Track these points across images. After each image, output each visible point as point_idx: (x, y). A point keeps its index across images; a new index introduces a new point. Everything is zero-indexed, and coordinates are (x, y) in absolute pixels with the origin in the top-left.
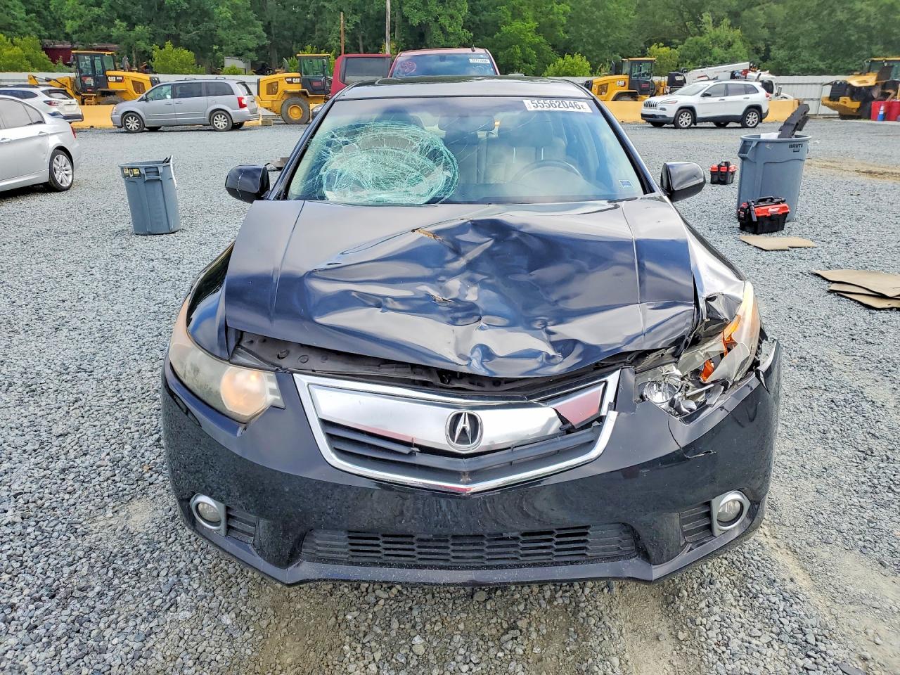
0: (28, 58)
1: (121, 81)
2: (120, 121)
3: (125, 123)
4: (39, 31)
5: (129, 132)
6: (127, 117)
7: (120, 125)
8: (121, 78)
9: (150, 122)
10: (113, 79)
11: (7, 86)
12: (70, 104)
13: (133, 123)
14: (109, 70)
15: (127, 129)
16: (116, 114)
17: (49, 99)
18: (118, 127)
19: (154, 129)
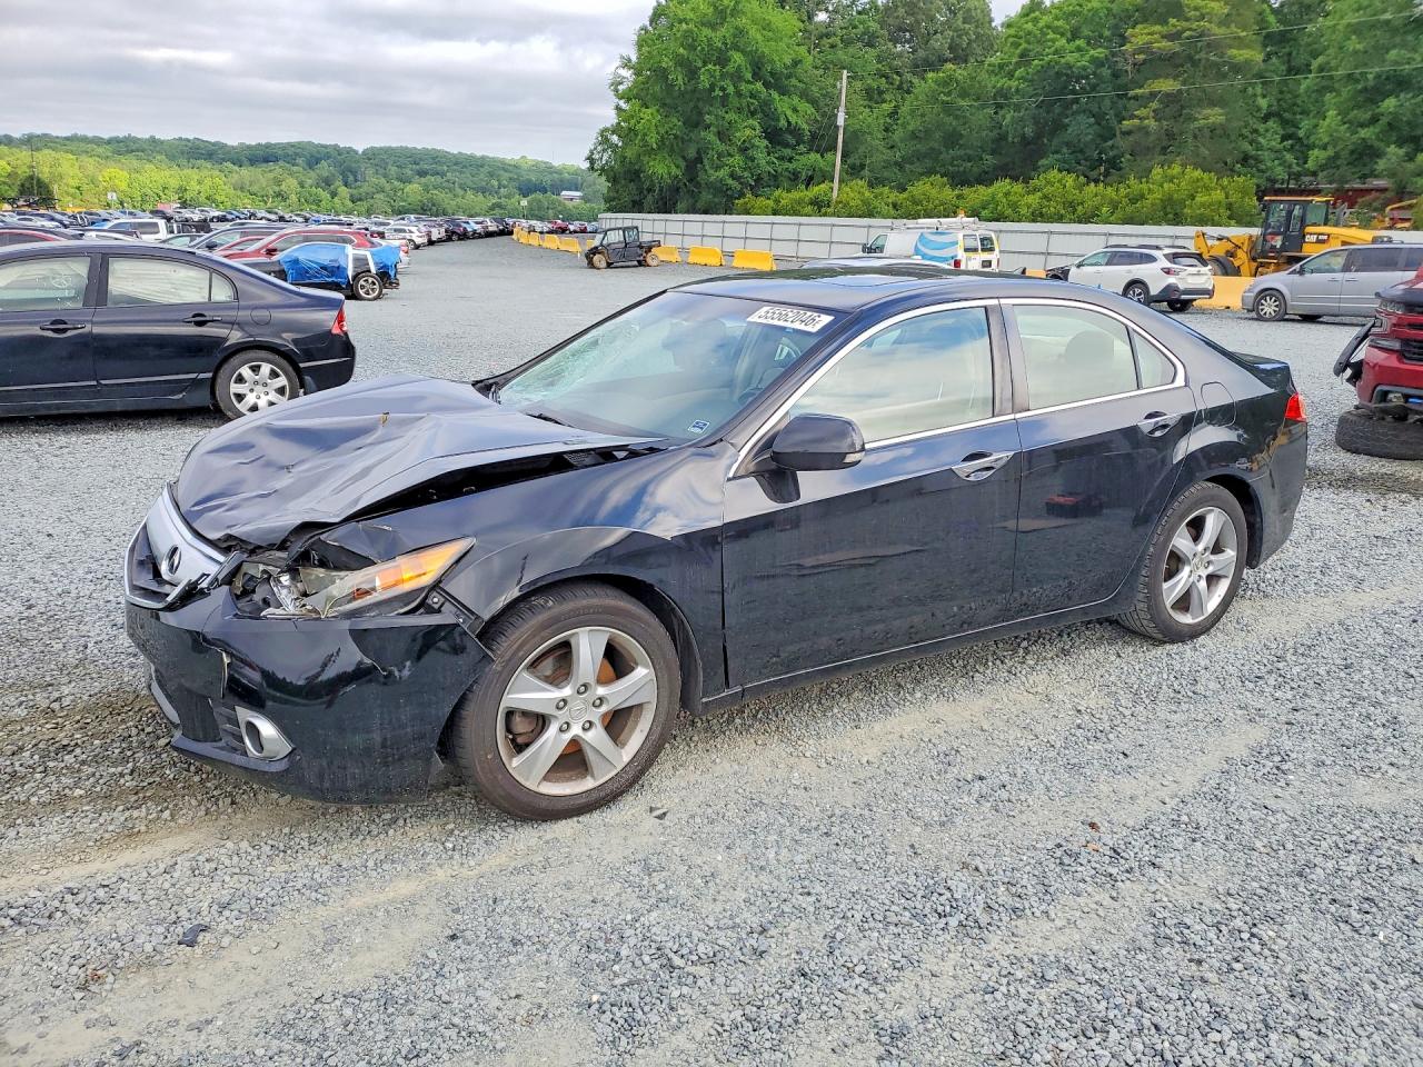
0: (1229, 207)
1: (1323, 242)
2: (1252, 301)
3: (1258, 305)
4: (1290, 166)
5: (1260, 318)
6: (1264, 298)
7: (1250, 308)
8: (1326, 237)
9: (1298, 305)
10: (1314, 238)
11: (1125, 246)
12: (1198, 274)
13: (1270, 306)
14: (1314, 224)
15: (1258, 313)
16: (1249, 291)
17: (1169, 265)
18: (1249, 311)
19: (1310, 318)
